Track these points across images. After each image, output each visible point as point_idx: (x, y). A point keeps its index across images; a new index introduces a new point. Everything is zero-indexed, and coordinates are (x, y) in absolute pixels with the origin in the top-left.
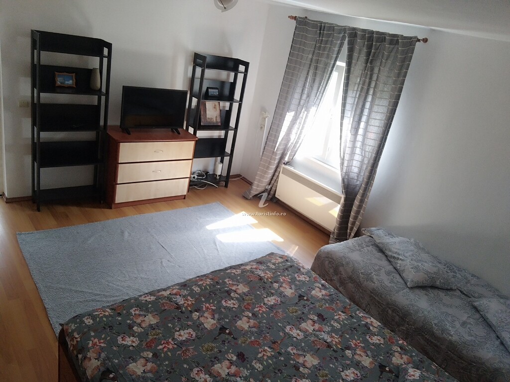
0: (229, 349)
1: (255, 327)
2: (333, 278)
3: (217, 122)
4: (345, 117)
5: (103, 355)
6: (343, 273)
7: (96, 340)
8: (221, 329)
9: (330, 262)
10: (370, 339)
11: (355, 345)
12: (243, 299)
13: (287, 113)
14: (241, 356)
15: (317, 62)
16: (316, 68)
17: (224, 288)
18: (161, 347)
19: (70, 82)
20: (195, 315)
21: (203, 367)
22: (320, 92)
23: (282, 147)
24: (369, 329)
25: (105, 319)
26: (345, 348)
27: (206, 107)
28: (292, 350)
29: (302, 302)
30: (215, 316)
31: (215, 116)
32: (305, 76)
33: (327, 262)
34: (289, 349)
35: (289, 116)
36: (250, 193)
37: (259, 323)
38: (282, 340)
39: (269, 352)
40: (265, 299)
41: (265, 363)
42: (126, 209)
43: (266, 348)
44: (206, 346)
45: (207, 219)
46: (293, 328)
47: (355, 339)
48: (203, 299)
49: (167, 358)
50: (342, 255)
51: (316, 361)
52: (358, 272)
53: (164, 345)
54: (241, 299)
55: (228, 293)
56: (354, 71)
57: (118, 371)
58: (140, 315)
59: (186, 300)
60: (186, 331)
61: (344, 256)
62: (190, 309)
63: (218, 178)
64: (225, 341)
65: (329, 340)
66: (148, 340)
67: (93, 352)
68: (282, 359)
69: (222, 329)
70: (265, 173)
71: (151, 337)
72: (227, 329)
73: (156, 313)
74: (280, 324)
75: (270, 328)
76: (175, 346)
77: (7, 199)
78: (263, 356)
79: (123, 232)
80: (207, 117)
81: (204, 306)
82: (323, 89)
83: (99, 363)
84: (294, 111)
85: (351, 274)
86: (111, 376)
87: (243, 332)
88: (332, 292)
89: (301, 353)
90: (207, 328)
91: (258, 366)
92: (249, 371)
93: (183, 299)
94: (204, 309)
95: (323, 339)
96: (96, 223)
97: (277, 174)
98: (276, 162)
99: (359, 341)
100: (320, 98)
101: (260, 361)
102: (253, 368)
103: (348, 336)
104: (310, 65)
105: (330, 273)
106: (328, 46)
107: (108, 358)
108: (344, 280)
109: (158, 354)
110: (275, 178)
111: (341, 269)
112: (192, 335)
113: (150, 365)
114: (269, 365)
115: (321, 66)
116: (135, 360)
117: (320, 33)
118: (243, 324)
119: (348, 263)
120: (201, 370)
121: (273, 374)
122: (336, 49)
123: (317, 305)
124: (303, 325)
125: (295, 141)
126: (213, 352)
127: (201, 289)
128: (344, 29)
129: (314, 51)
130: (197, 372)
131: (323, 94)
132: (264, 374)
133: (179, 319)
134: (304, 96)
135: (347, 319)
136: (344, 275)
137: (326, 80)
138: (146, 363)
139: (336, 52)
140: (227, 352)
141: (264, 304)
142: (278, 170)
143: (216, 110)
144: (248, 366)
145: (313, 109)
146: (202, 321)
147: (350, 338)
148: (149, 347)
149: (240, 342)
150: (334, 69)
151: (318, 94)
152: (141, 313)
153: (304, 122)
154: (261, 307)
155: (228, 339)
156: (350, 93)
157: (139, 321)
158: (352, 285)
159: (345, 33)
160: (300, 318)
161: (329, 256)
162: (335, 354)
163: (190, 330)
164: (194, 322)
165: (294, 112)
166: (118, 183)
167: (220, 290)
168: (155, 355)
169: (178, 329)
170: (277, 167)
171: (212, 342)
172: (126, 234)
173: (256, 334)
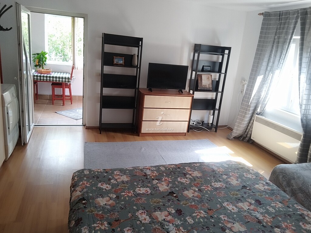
0: (171, 205)
1: (197, 197)
2: (285, 189)
3: (209, 88)
4: (301, 73)
5: (85, 190)
6: (294, 185)
7: (86, 182)
8: (170, 193)
9: (283, 177)
10: (303, 226)
11: (287, 226)
12: (195, 180)
13: (258, 77)
14: (179, 212)
15: (279, 38)
16: (278, 42)
17: (182, 171)
18: (123, 194)
19: (121, 62)
20: (155, 182)
21: (147, 211)
22: (282, 59)
23: (254, 101)
24: (304, 218)
25: (96, 173)
26: (275, 226)
27: (202, 78)
28: (224, 217)
29: (244, 190)
30: (169, 185)
31: (208, 84)
32: (270, 49)
33: (281, 177)
34: (222, 216)
35: (259, 79)
36: (231, 135)
37: (202, 196)
38: (217, 209)
39: (203, 214)
40: (213, 183)
41: (197, 220)
42: (147, 137)
43: (201, 211)
44: (155, 200)
45: (197, 147)
46: (230, 204)
47: (287, 222)
48: (165, 175)
49: (124, 200)
50: (294, 171)
51: (243, 228)
52: (308, 184)
53: (126, 193)
54: (194, 179)
55: (185, 175)
56: (306, 38)
57: (89, 200)
58: (119, 175)
59: (153, 173)
60: (144, 189)
61: (296, 172)
62: (153, 178)
63: (210, 125)
64: (170, 200)
65: (261, 218)
66: (117, 188)
67: (80, 187)
68: (213, 221)
69: (172, 193)
70: (242, 120)
71: (119, 187)
72: (175, 194)
73: (129, 176)
74: (219, 200)
75: (210, 201)
76: (133, 195)
77: (87, 127)
78: (197, 215)
79: (141, 148)
80: (203, 84)
81: (164, 178)
82: (284, 56)
83: (81, 193)
84: (263, 74)
85: (301, 186)
86: (84, 202)
87: (187, 198)
88: (275, 188)
89: (231, 221)
90: (160, 190)
91: (190, 221)
92: (181, 222)
93: (150, 172)
94: (163, 180)
95: (255, 216)
96: (128, 142)
97: (252, 122)
98: (251, 112)
99: (290, 225)
100: (282, 63)
101: (193, 218)
102: (186, 221)
103: (280, 219)
104: (274, 41)
105: (283, 185)
106: (286, 26)
107: (87, 192)
108: (295, 190)
109: (120, 197)
110: (250, 125)
111: (293, 181)
112: (148, 192)
113: (111, 202)
114: (199, 222)
115: (281, 40)
116: (103, 197)
117: (279, 18)
118: (189, 194)
119: (299, 178)
120: (145, 212)
121: (200, 229)
122: (292, 26)
123: (257, 194)
124: (240, 204)
125: (265, 96)
126: (158, 204)
127: (166, 169)
128: (297, 11)
129: (276, 31)
130: (141, 213)
131: (284, 59)
132: (193, 227)
133: (143, 181)
134: (270, 64)
135: (283, 208)
136: (295, 187)
137: (286, 49)
138: (109, 200)
139: (292, 29)
140: (169, 207)
141: (211, 186)
142: (253, 118)
143: (209, 80)
144: (182, 219)
145: (277, 72)
146: (159, 186)
147: (282, 221)
148: (115, 192)
149: (182, 203)
150: (292, 40)
151: (280, 61)
152: (120, 174)
153: (270, 82)
154: (207, 187)
155: (173, 199)
156: (305, 55)
157: (116, 178)
158: (302, 195)
159: (298, 14)
160: (239, 200)
161: (283, 172)
162: (263, 229)
163: (148, 189)
164: (153, 185)
165: (263, 76)
166: (143, 120)
167: (179, 172)
168: (118, 197)
169: (140, 187)
170: (252, 116)
171: (160, 198)
172: (143, 149)
173: (197, 202)
